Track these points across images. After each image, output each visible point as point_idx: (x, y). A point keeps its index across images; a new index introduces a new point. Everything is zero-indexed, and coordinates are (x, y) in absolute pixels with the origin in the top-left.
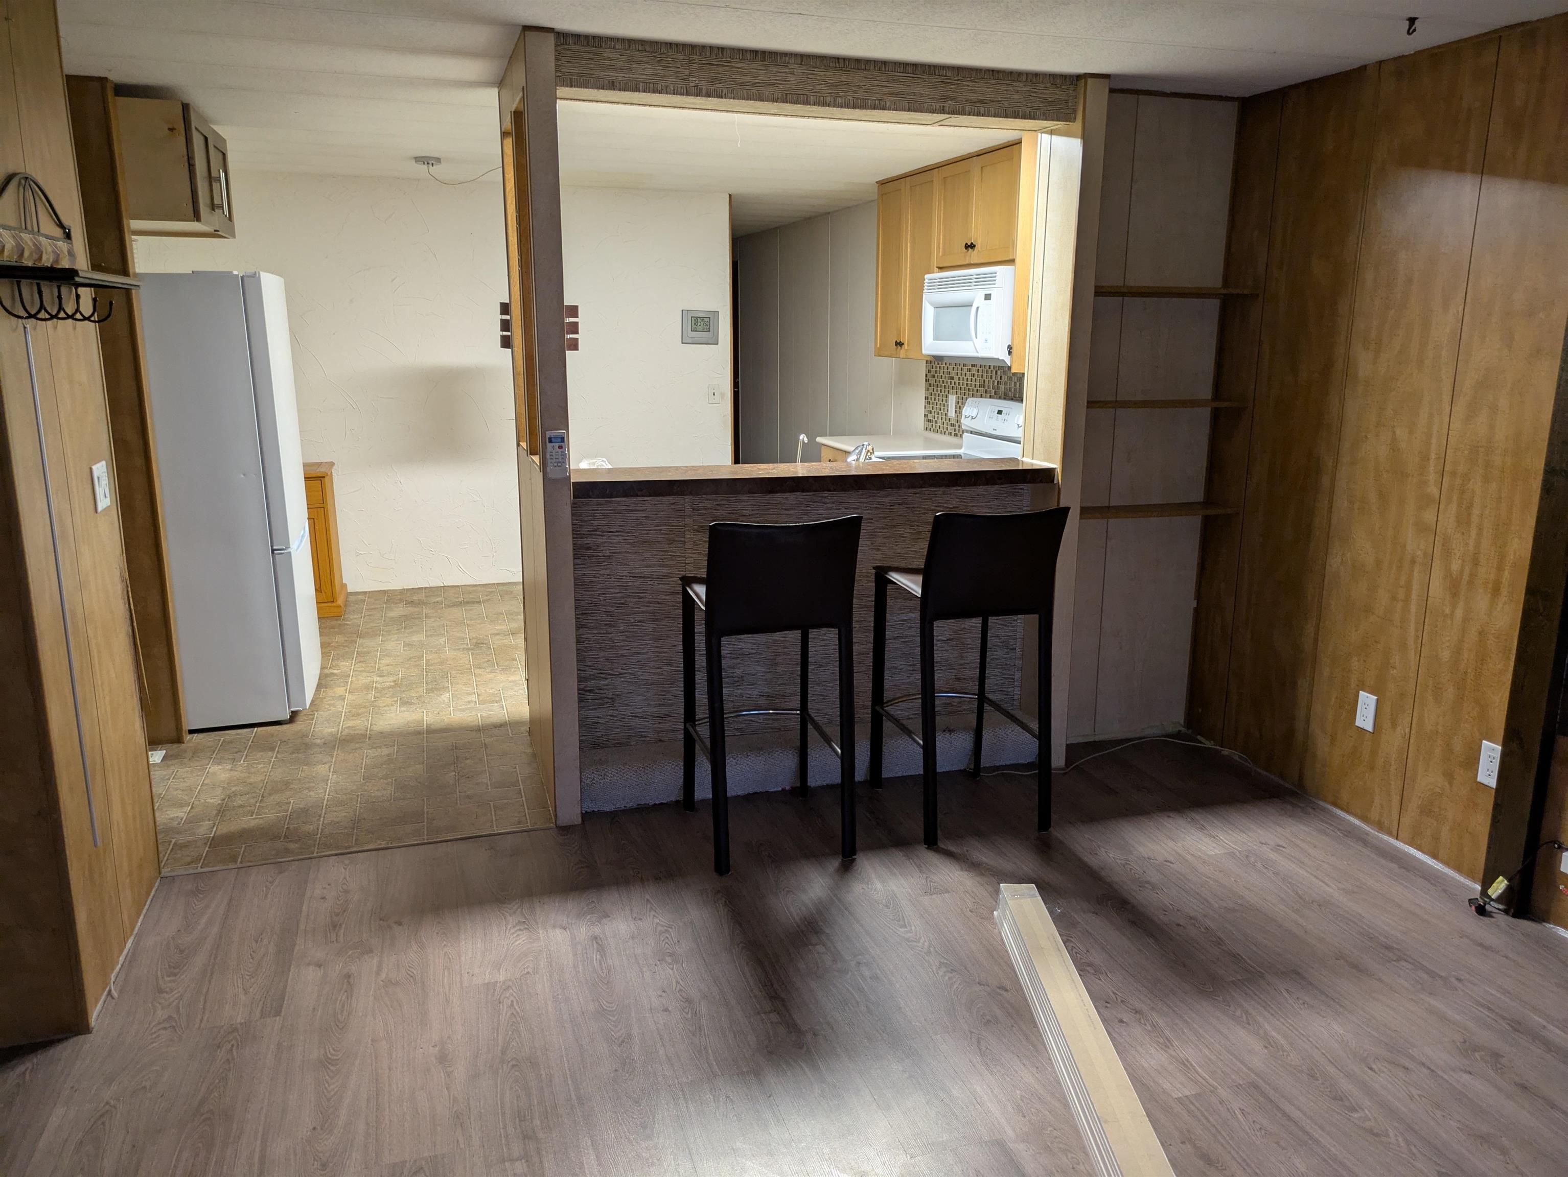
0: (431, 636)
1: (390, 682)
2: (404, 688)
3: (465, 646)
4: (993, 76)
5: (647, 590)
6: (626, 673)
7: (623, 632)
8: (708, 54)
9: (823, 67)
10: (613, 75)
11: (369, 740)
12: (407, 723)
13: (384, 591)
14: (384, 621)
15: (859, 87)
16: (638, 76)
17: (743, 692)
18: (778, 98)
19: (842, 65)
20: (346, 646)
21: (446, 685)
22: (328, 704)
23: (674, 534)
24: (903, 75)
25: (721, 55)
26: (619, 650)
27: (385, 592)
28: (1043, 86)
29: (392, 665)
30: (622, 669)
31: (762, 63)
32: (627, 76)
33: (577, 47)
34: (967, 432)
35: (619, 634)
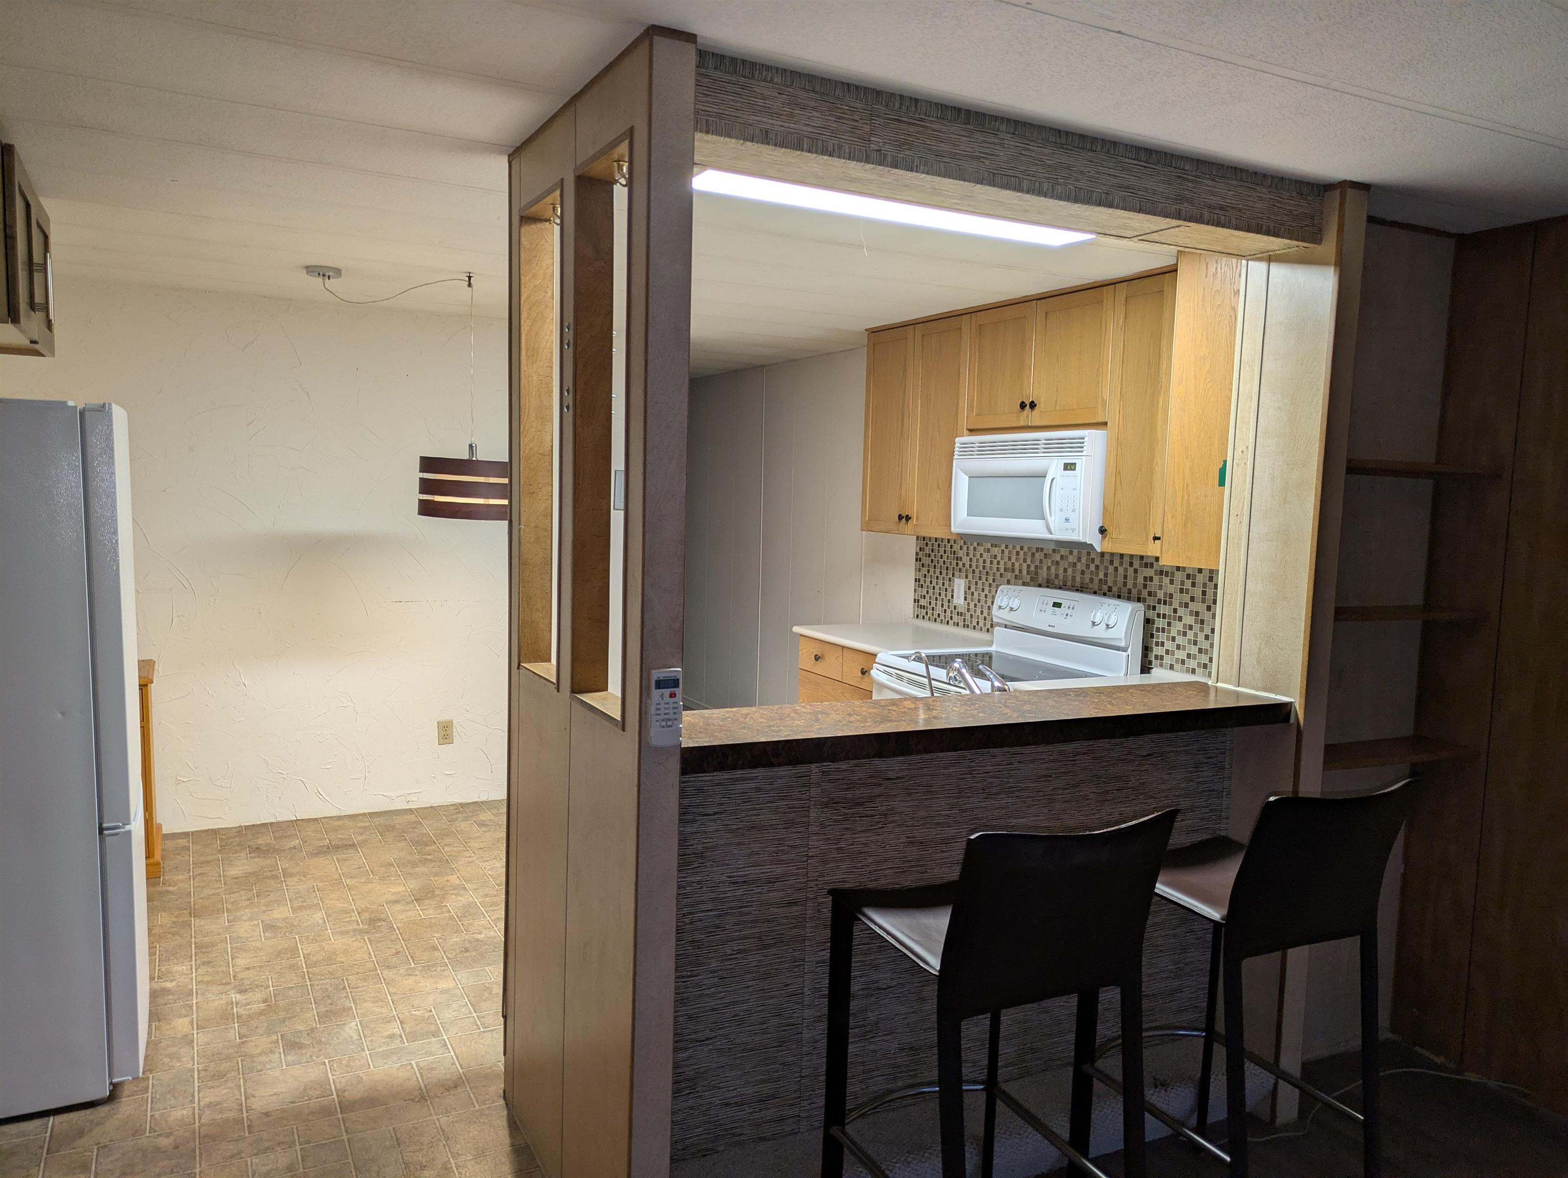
0: (300, 908)
1: (259, 1002)
2: (282, 1015)
3: (356, 927)
4: (1236, 174)
5: (753, 901)
6: (715, 1037)
7: (715, 972)
8: (897, 105)
9: (1040, 141)
10: (767, 122)
11: (250, 1133)
12: (305, 1090)
13: (213, 830)
14: (225, 884)
15: (1082, 172)
16: (801, 127)
17: (877, 1047)
18: (983, 179)
19: (1063, 141)
20: (176, 933)
21: (347, 1004)
22: (169, 1056)
23: (794, 812)
24: (1135, 162)
25: (913, 109)
26: (708, 1000)
27: (215, 832)
28: (1288, 194)
29: (254, 967)
30: (711, 1030)
31: (964, 126)
32: (786, 125)
33: (718, 74)
34: (999, 625)
35: (709, 976)
